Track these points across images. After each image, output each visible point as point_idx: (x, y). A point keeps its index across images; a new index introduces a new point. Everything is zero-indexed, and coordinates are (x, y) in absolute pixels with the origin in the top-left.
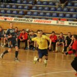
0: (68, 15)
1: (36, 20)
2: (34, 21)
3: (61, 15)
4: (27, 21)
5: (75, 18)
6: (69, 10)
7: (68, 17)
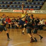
0: (34, 7)
1: (15, 10)
2: (14, 11)
3: (30, 7)
4: (10, 11)
5: (38, 8)
6: (35, 4)
7: (34, 8)
